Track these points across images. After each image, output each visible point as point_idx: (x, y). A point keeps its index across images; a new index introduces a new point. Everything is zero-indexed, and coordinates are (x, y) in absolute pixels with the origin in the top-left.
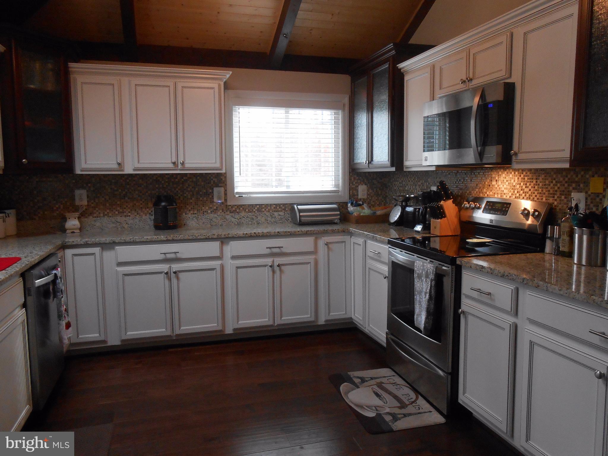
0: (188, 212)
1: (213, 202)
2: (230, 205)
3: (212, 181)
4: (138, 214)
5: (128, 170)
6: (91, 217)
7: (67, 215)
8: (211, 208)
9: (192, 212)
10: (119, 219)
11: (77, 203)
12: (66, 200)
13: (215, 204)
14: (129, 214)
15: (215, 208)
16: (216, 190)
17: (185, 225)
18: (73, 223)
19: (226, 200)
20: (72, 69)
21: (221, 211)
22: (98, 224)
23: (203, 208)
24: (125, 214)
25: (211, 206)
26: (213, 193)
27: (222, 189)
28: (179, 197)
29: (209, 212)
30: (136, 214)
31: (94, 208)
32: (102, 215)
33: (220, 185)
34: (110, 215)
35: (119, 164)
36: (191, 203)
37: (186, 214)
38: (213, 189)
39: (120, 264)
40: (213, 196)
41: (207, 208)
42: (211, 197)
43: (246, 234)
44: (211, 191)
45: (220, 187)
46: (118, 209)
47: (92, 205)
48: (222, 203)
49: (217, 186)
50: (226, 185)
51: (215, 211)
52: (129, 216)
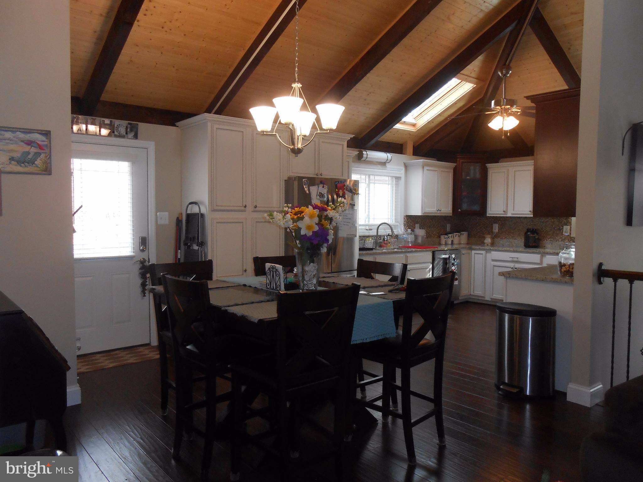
0: (547, 239)
1: (563, 234)
2: (573, 237)
3: (563, 222)
4: (521, 238)
5: (509, 215)
6: (499, 238)
7: (486, 236)
8: (561, 238)
9: (550, 240)
10: (511, 240)
11: (494, 231)
12: (489, 229)
13: (564, 236)
15: (564, 238)
16: (565, 227)
17: (544, 247)
18: (488, 240)
19: (570, 233)
20: (488, 167)
21: (567, 240)
22: (501, 242)
23: (556, 238)
24: (515, 238)
25: (561, 237)
26: (563, 229)
27: (569, 227)
28: (543, 230)
29: (560, 240)
31: (501, 233)
32: (504, 238)
33: (568, 224)
34: (508, 238)
35: (504, 211)
36: (550, 234)
37: (546, 240)
38: (563, 226)
39: (492, 260)
40: (563, 231)
41: (559, 238)
42: (561, 231)
44: (562, 228)
45: (568, 225)
46: (512, 235)
47: (500, 232)
48: (568, 235)
49: (566, 225)
50: (571, 224)
51: (563, 240)
52: (517, 239)
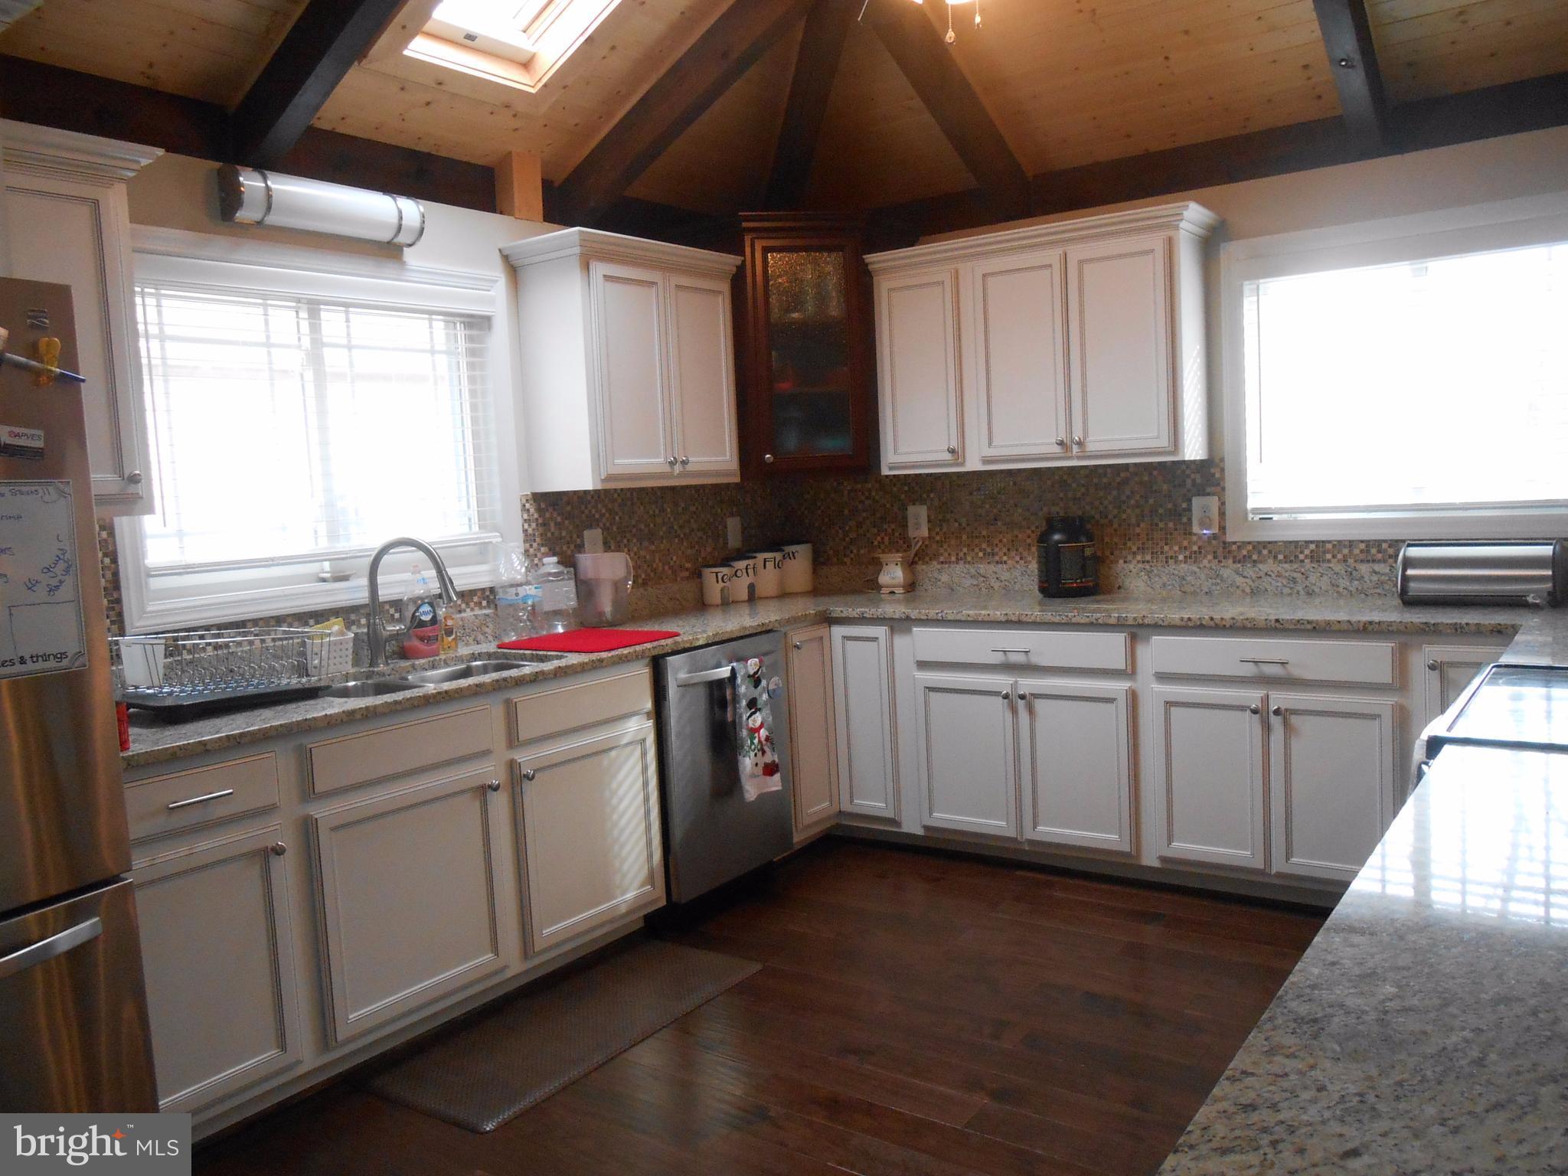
0: (1130, 558)
1: (1191, 534)
2: (1235, 543)
3: (1189, 482)
4: (1021, 558)
5: (973, 464)
6: (935, 563)
7: (884, 558)
8: (1185, 548)
9: (1139, 558)
10: (983, 568)
11: (912, 533)
12: (893, 526)
13: (1195, 538)
14: (1005, 558)
15: (1195, 548)
16: (1197, 502)
17: (1119, 587)
18: (893, 574)
19: (1223, 528)
20: (873, 267)
21: (1210, 557)
22: (945, 578)
23: (1166, 548)
24: (997, 558)
25: (1185, 543)
26: (1189, 509)
27: (1213, 502)
28: (1111, 521)
29: (1181, 557)
30: (1018, 558)
31: (940, 543)
32: (953, 559)
33: (1208, 490)
34: (969, 558)
35: (952, 451)
36: (1138, 535)
37: (1125, 562)
38: (1190, 500)
39: (923, 665)
40: (1190, 520)
41: (1176, 548)
42: (1185, 520)
43: (1189, 619)
44: (1184, 505)
45: (1208, 494)
46: (984, 546)
47: (938, 538)
48: (1214, 537)
49: (1202, 493)
50: (1223, 489)
51: (1194, 557)
52: (1005, 562)
